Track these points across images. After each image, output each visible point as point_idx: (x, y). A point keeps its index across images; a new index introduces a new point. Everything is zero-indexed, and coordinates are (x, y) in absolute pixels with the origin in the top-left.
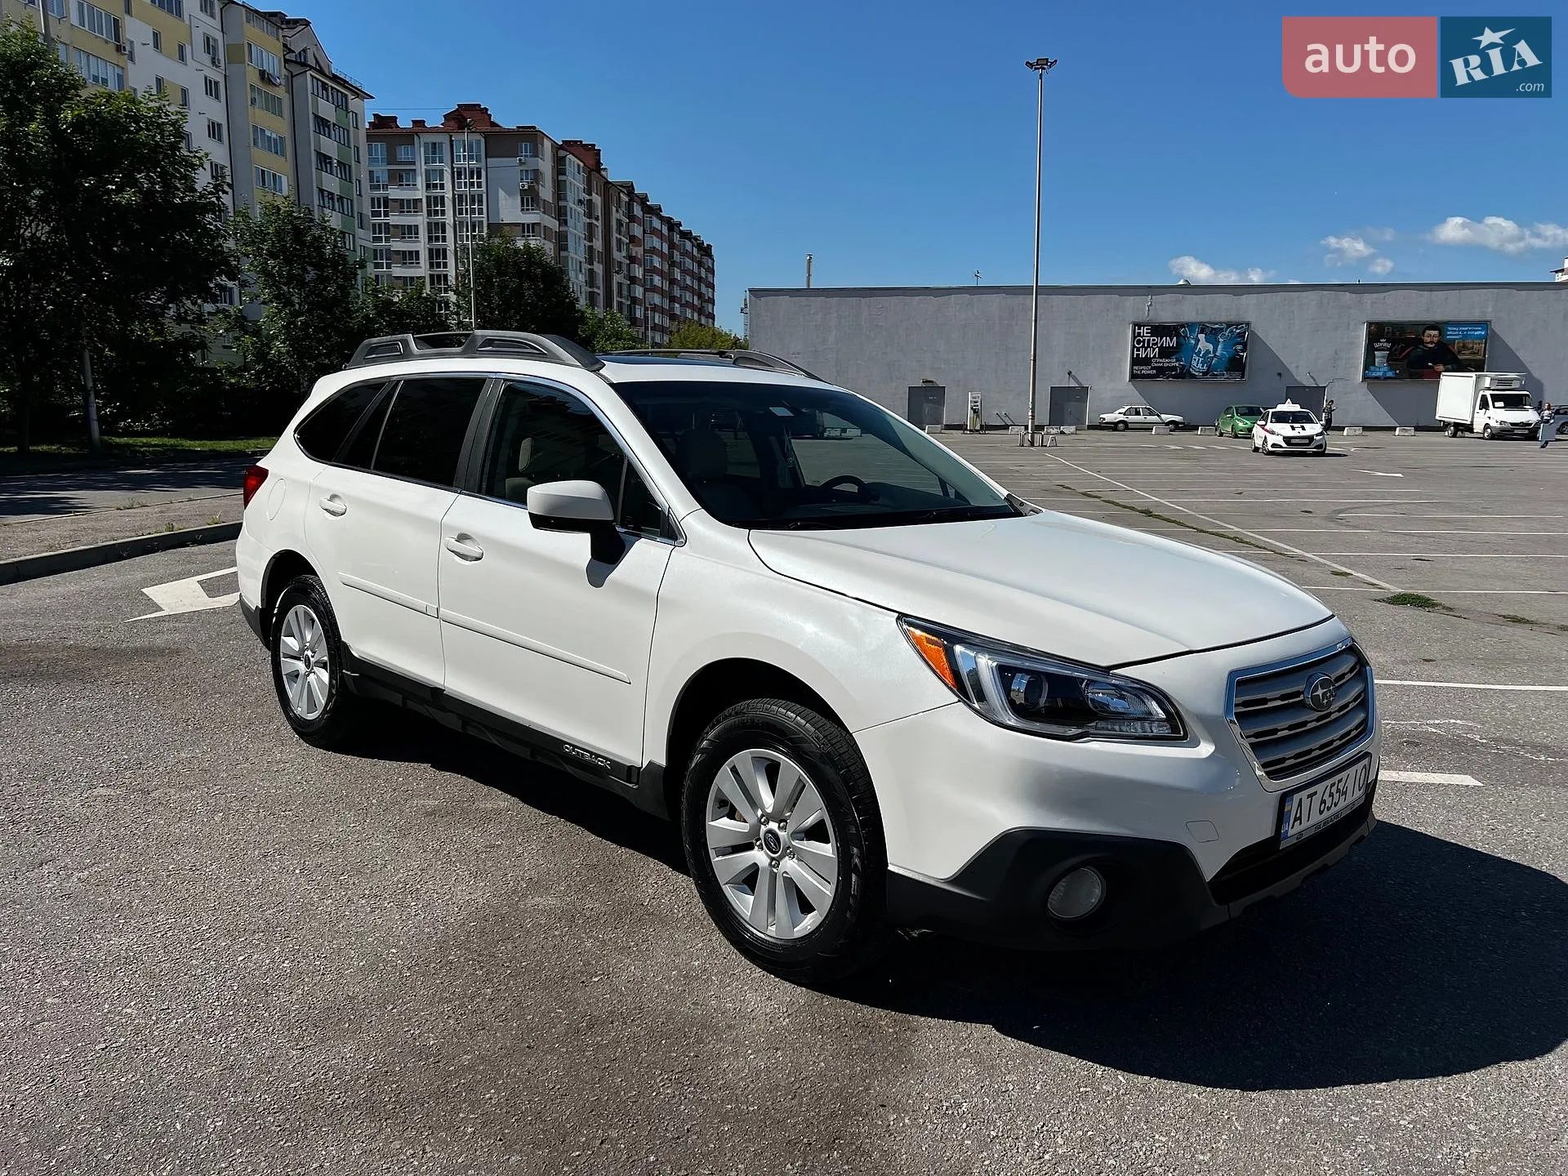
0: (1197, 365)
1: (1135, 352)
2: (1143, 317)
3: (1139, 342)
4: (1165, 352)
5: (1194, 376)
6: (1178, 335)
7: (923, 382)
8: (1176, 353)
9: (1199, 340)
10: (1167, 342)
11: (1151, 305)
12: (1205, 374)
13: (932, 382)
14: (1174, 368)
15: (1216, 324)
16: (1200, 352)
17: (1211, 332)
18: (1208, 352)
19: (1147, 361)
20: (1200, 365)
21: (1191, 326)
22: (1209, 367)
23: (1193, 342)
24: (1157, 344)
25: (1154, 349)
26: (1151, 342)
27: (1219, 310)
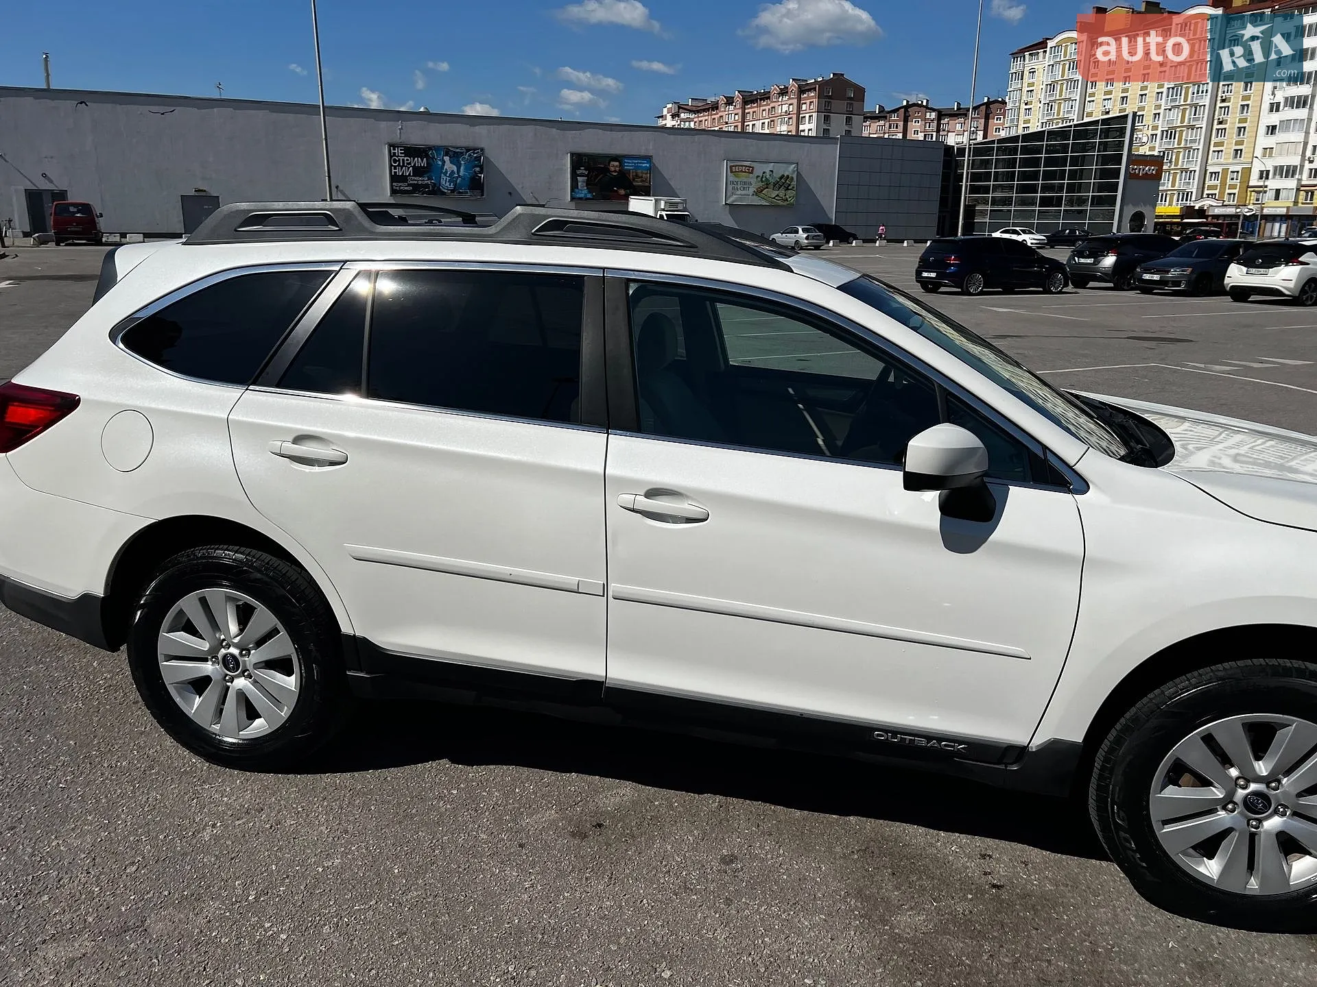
0: (446, 183)
1: (393, 171)
2: (397, 140)
3: (395, 161)
4: (418, 171)
5: (444, 193)
6: (427, 156)
7: (195, 191)
8: (428, 172)
9: (445, 162)
10: (420, 162)
11: (402, 128)
12: (453, 191)
13: (205, 191)
14: (427, 186)
15: (457, 148)
16: (446, 172)
17: (455, 156)
18: (453, 172)
19: (403, 179)
20: (448, 184)
21: (437, 148)
22: (455, 185)
23: (440, 163)
24: (410, 164)
25: (409, 168)
26: (406, 162)
27: (458, 136)
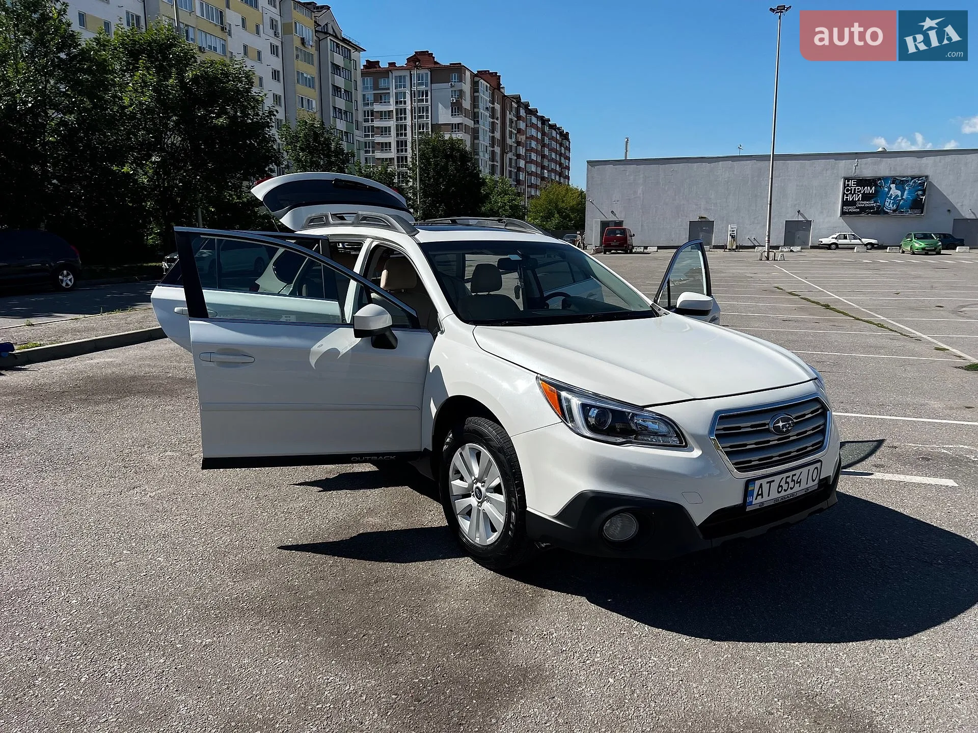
0: (889, 205)
1: (845, 197)
2: (851, 174)
3: (848, 190)
4: (866, 197)
5: (887, 213)
6: (876, 185)
7: (699, 218)
8: (875, 197)
9: (891, 188)
10: (868, 190)
11: (857, 165)
12: (894, 211)
13: (705, 218)
14: (873, 208)
15: (904, 177)
16: (891, 196)
17: (900, 183)
18: (897, 196)
19: (853, 203)
20: (891, 206)
21: (885, 179)
22: (898, 207)
23: (887, 190)
24: (860, 191)
25: (858, 195)
26: (857, 190)
27: (906, 168)
